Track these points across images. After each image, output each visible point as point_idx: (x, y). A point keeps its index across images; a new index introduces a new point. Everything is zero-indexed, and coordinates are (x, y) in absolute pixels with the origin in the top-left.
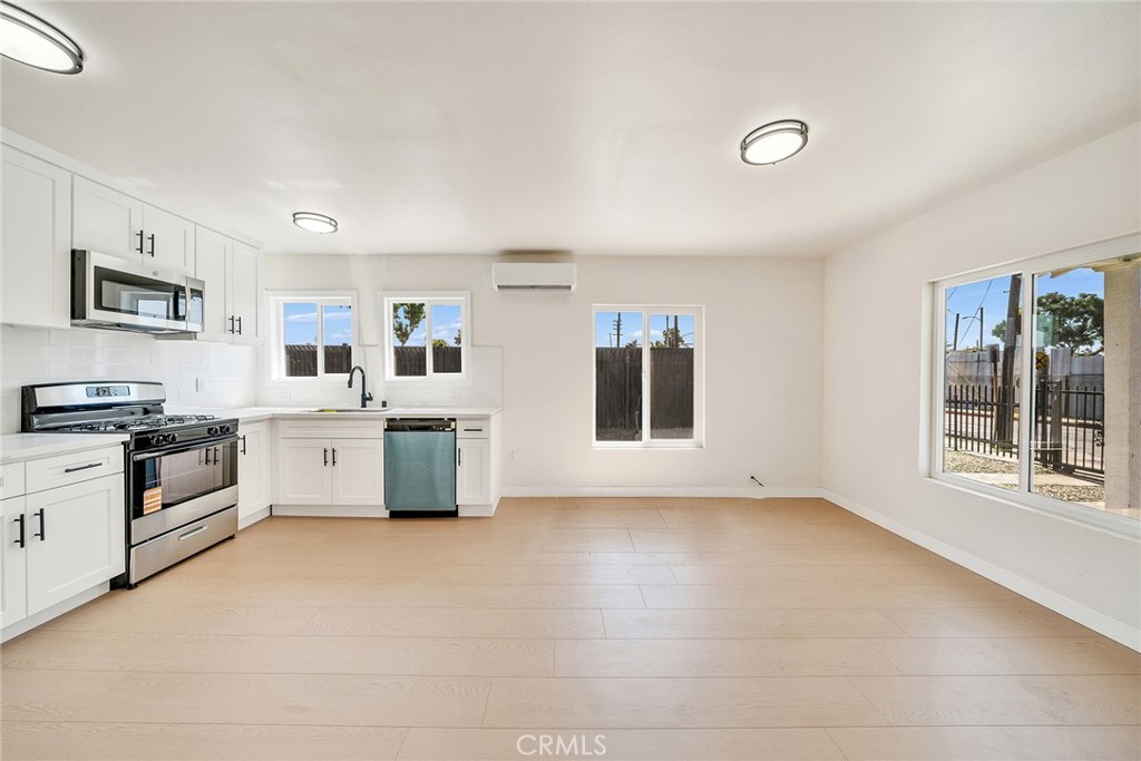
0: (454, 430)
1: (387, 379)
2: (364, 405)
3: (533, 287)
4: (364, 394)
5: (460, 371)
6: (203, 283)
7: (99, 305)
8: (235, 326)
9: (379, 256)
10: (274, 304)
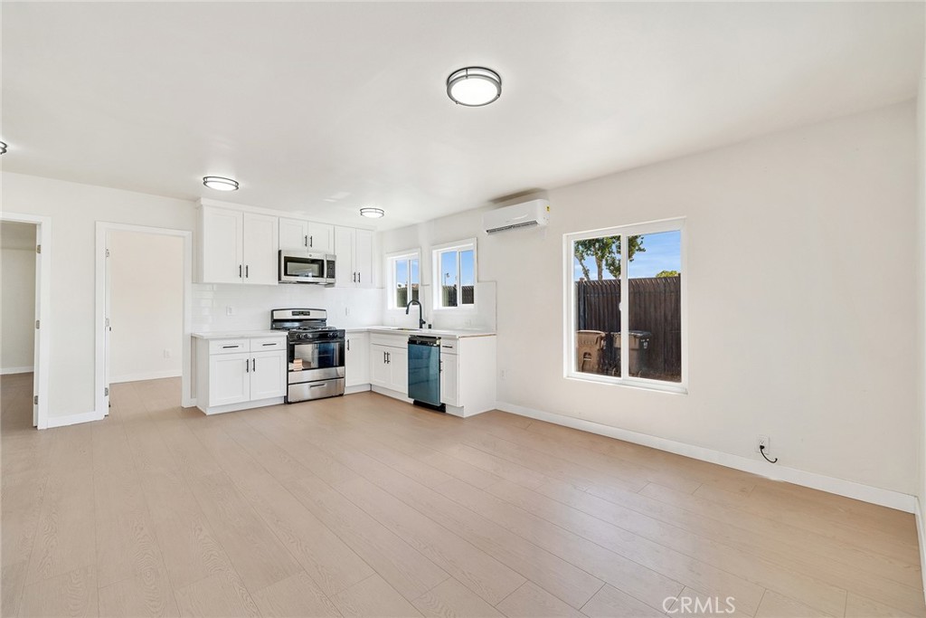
0: (439, 346)
1: (435, 308)
2: (421, 327)
3: (510, 227)
4: (421, 320)
5: (472, 302)
6: (335, 256)
7: (286, 274)
8: (356, 278)
9: (436, 220)
10: (391, 261)
